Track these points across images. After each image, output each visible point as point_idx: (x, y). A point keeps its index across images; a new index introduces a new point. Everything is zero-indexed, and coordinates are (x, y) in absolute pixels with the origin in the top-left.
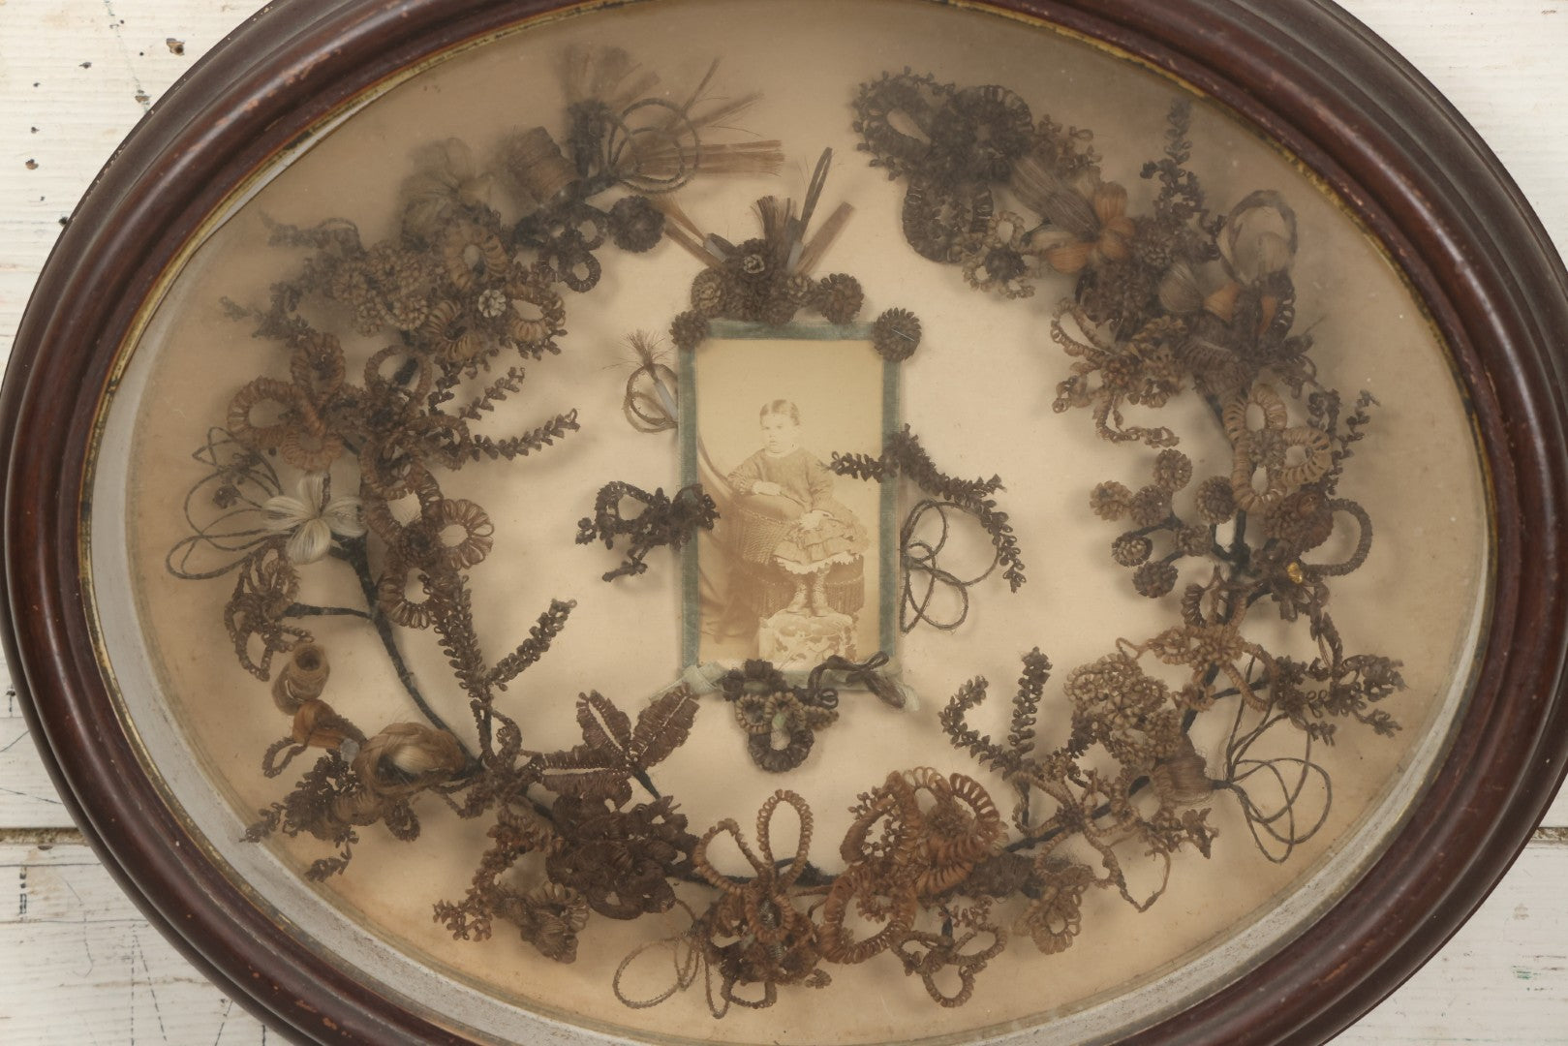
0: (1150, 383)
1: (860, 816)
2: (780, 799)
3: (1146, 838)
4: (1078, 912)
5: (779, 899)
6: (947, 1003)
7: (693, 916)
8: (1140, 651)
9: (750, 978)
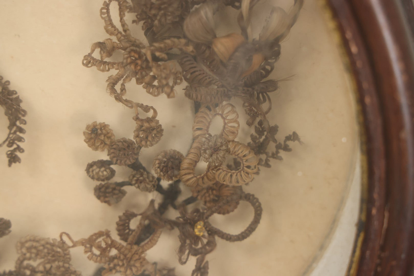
0: (154, 78)
8: (75, 245)
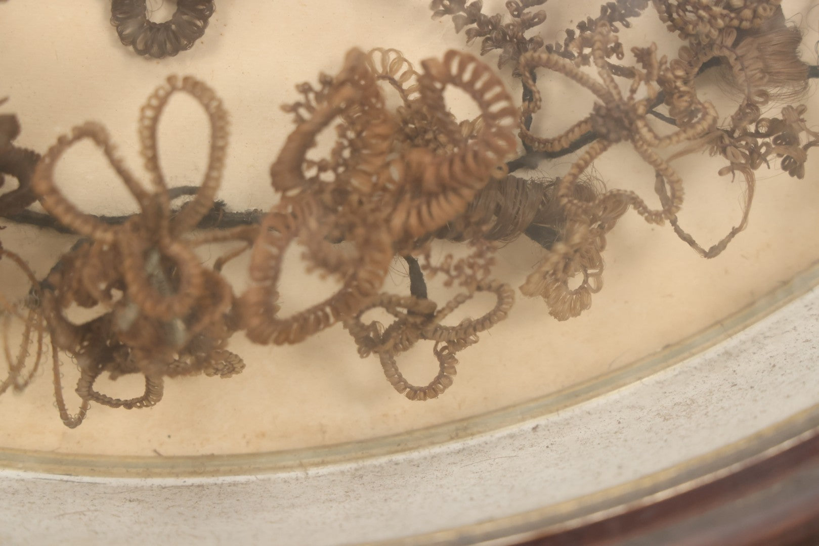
1: (300, 120)
2: (174, 89)
3: (724, 151)
4: (601, 260)
5: (175, 249)
6: (416, 393)
7: (31, 276)
9: (121, 369)
